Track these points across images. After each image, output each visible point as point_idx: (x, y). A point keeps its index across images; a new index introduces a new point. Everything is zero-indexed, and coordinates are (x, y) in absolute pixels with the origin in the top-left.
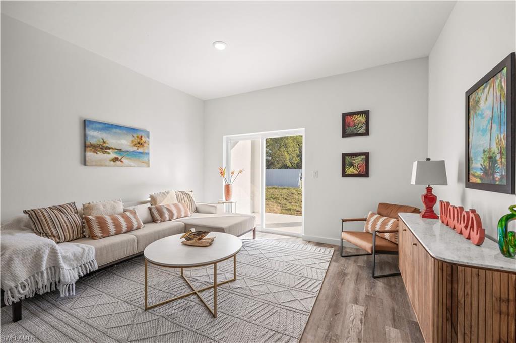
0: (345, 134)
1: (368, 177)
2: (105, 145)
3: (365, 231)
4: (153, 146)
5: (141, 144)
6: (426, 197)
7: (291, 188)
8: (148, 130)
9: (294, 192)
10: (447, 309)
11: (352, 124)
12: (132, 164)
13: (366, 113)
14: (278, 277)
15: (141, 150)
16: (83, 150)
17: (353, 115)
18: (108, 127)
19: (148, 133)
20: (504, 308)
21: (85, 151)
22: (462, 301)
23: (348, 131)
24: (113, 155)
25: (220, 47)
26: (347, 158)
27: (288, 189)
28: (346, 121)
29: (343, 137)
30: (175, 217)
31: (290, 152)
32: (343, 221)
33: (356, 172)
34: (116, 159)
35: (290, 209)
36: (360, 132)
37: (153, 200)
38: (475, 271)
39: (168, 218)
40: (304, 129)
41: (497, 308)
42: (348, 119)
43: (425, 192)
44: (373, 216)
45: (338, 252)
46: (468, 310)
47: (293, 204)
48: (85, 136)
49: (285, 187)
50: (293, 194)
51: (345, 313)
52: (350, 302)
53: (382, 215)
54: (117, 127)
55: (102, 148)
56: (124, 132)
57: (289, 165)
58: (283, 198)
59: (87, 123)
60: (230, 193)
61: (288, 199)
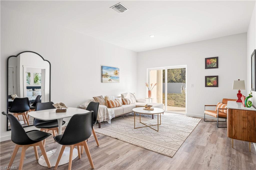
0: (206, 68)
1: (218, 87)
2: (107, 75)
3: (216, 111)
4: (120, 74)
5: (117, 74)
6: (238, 94)
7: (177, 94)
8: (119, 68)
9: (179, 96)
10: (230, 121)
11: (210, 63)
12: (114, 82)
13: (217, 58)
14: (177, 125)
15: (117, 76)
16: (101, 77)
17: (211, 59)
18: (108, 68)
19: (119, 69)
20: (244, 120)
21: (102, 77)
22: (234, 119)
23: (208, 66)
24: (109, 78)
25: (152, 36)
26: (208, 78)
27: (175, 94)
28: (207, 62)
29: (205, 69)
30: (131, 103)
31: (175, 72)
32: (205, 106)
33: (212, 85)
34: (110, 80)
35: (178, 104)
36: (214, 66)
37: (122, 96)
38: (237, 110)
39: (129, 104)
40: (186, 65)
41: (243, 120)
42: (208, 61)
43: (238, 92)
44: (219, 104)
45: (203, 120)
46: (235, 121)
47: (179, 102)
48: (102, 72)
49: (173, 93)
50: (178, 97)
51: (204, 134)
52: (206, 132)
53: (223, 103)
54: (110, 68)
55: (107, 76)
56: (112, 69)
57: (174, 80)
58: (173, 99)
59: (103, 67)
60: (151, 94)
61: (176, 99)
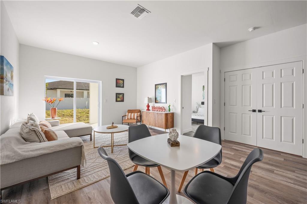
0: (117, 86)
1: (123, 102)
3: (126, 119)
5: (12, 77)
13: (123, 80)
15: (12, 82)
17: (119, 80)
26: (118, 95)
28: (117, 82)
33: (120, 100)
36: (121, 86)
40: (101, 81)
53: (129, 113)
56: (10, 67)
